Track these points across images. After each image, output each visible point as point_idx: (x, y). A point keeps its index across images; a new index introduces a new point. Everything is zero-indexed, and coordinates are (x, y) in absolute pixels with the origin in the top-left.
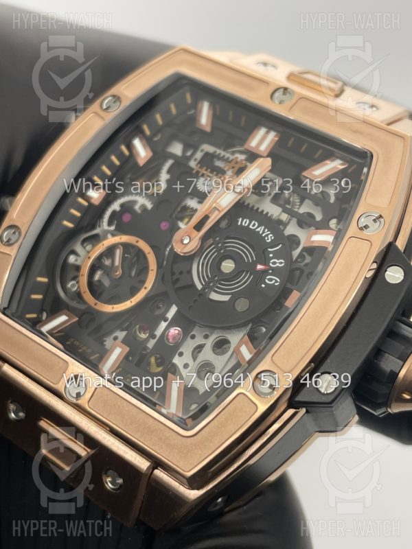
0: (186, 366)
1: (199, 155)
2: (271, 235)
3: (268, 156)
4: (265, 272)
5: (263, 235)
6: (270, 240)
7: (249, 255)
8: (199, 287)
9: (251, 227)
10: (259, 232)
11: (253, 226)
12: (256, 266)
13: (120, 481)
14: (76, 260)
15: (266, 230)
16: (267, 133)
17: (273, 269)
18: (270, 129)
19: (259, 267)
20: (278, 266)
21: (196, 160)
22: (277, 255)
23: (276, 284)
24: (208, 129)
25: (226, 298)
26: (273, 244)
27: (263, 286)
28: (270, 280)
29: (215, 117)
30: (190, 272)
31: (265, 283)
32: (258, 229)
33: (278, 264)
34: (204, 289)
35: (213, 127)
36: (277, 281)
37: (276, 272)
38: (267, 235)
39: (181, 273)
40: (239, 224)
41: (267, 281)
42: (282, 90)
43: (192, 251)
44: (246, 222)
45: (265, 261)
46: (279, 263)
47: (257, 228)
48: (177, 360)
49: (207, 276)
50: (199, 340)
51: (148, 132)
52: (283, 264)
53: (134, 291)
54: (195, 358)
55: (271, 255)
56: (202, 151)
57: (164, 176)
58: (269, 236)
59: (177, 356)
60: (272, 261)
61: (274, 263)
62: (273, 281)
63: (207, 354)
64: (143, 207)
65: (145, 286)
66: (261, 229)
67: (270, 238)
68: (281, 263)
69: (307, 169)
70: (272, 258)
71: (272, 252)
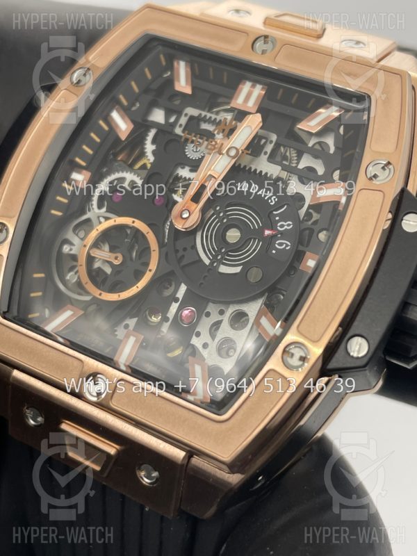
0: (205, 346)
1: (183, 120)
2: (274, 197)
3: (257, 112)
4: (273, 237)
5: (266, 198)
6: (274, 202)
7: (254, 221)
8: (207, 262)
9: (251, 191)
10: (261, 195)
12: (263, 232)
13: (155, 474)
14: (71, 250)
15: (268, 193)
16: (253, 86)
17: (281, 233)
18: (255, 82)
19: (267, 232)
20: (286, 229)
21: (181, 126)
22: (284, 217)
23: (288, 248)
24: (188, 91)
25: (238, 270)
26: (278, 207)
27: (274, 252)
28: (281, 244)
29: (194, 77)
30: (194, 247)
31: (276, 249)
32: (260, 192)
33: (286, 227)
34: (212, 263)
35: (194, 88)
36: (287, 245)
37: (284, 235)
38: (270, 198)
39: (185, 249)
41: (277, 246)
42: (263, 38)
43: (194, 225)
45: (272, 226)
46: (287, 225)
47: (258, 191)
48: (195, 341)
49: (213, 249)
50: (215, 317)
51: (125, 102)
52: (291, 226)
53: (138, 275)
54: (213, 336)
55: (277, 218)
56: (186, 115)
57: (149, 147)
58: (273, 198)
59: (194, 337)
60: (279, 225)
61: (282, 226)
62: (283, 245)
63: (226, 331)
64: (133, 183)
65: (150, 268)
66: (262, 192)
67: (273, 200)
68: (289, 225)
69: (299, 120)
70: (279, 221)
71: (277, 215)
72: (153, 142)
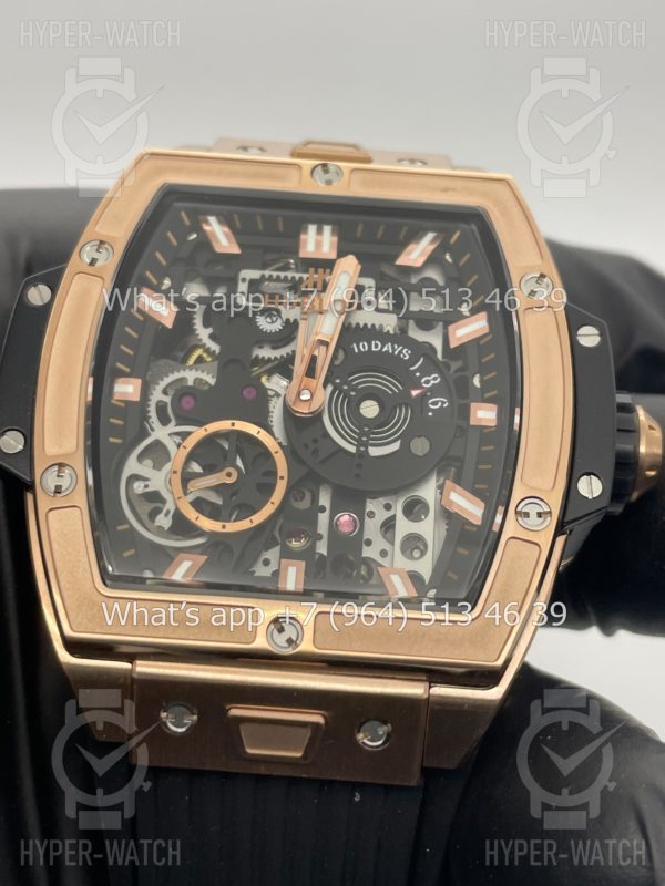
0: (384, 553)
1: (243, 287)
2: (406, 350)
3: (341, 253)
4: (423, 398)
5: (396, 353)
6: (407, 356)
9: (374, 349)
10: (387, 351)
11: (376, 346)
12: (410, 395)
14: (146, 486)
15: (396, 346)
16: (320, 231)
17: (430, 389)
18: (320, 223)
19: (415, 393)
20: (434, 385)
22: (425, 371)
23: (445, 406)
24: (236, 250)
25: (396, 446)
26: (413, 361)
27: (430, 414)
28: (435, 403)
29: (237, 233)
31: (432, 410)
32: (385, 349)
33: (432, 382)
34: (358, 449)
35: (241, 245)
36: (444, 403)
37: (434, 391)
38: (401, 352)
39: (315, 441)
40: (356, 351)
41: (431, 406)
43: (321, 405)
44: (364, 347)
45: (416, 385)
46: (433, 380)
47: (382, 348)
48: (367, 552)
49: (353, 431)
50: (382, 516)
51: (153, 280)
52: (439, 380)
54: (390, 540)
55: (418, 375)
56: (244, 280)
57: (203, 333)
58: (404, 352)
59: (364, 546)
60: (423, 380)
61: (427, 382)
62: (438, 403)
63: (404, 527)
64: (199, 382)
66: (388, 348)
67: (406, 354)
68: (435, 379)
69: (396, 256)
70: (421, 378)
71: (416, 371)
72: (206, 325)
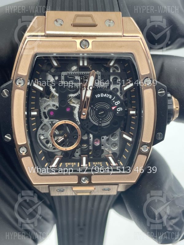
5: (108, 97)
7: (107, 106)
8: (97, 124)
11: (102, 95)
12: (112, 109)
14: (44, 137)
17: (117, 106)
21: (63, 80)
22: (116, 100)
25: (109, 122)
30: (90, 121)
31: (118, 112)
32: (105, 96)
36: (121, 109)
39: (87, 123)
40: (97, 97)
41: (118, 110)
52: (120, 102)
60: (115, 103)
62: (120, 109)
65: (79, 134)
67: (110, 97)
71: (113, 100)
